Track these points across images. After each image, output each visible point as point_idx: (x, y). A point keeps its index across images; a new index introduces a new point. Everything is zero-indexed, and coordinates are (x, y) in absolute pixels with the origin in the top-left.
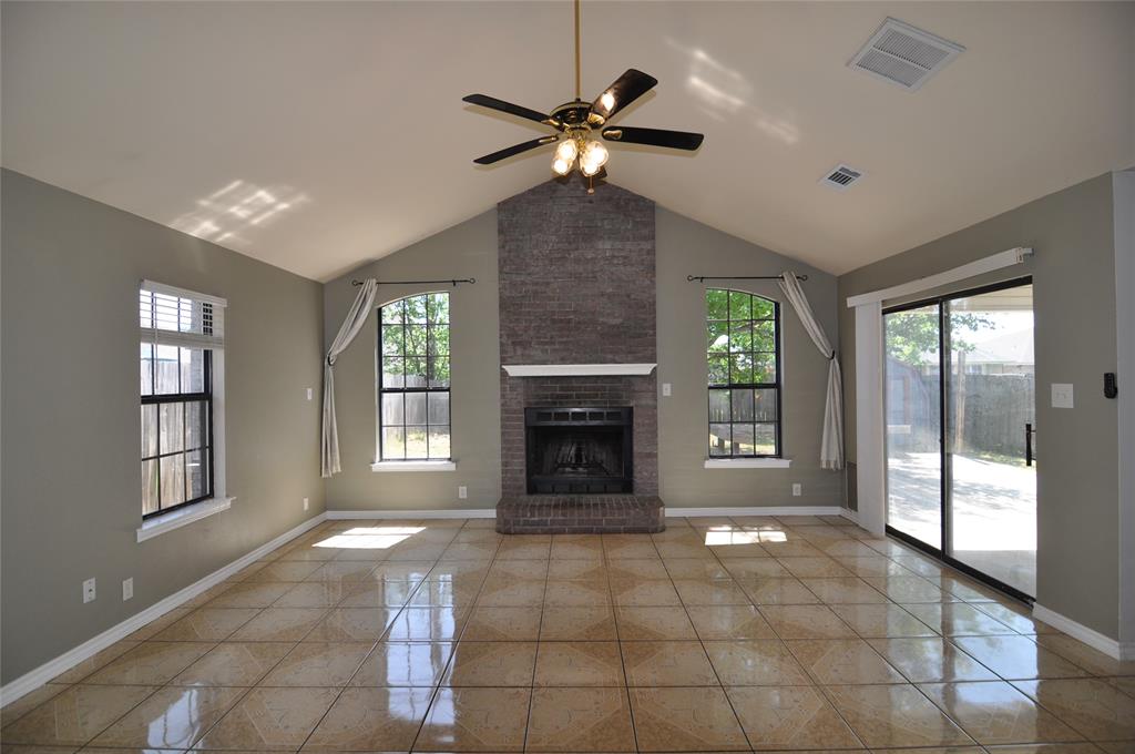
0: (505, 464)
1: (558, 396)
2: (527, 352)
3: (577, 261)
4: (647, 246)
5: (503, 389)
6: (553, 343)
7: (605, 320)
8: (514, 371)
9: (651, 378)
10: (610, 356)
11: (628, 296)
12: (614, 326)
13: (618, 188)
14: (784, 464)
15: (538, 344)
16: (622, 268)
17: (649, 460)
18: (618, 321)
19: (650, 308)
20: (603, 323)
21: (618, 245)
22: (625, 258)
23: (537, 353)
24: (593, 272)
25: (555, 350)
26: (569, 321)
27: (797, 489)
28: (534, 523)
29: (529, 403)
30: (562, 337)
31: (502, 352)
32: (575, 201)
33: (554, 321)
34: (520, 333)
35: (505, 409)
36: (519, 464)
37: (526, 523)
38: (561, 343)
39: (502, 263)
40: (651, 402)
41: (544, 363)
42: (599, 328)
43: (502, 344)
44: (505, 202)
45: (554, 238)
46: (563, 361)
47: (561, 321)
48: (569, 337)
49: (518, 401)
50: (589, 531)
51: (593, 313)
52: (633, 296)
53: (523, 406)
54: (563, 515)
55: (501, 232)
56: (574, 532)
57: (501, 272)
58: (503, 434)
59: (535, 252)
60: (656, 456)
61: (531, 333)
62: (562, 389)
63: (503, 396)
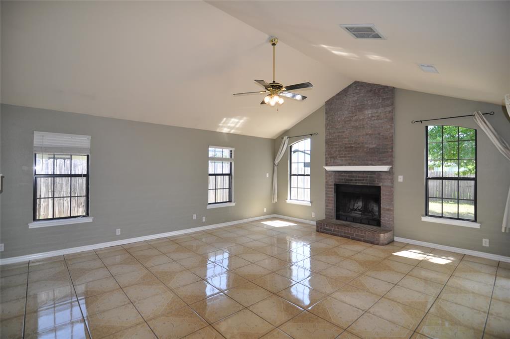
0: (327, 206)
1: (347, 180)
2: (336, 161)
3: (356, 121)
4: (389, 109)
5: (326, 176)
6: (346, 157)
7: (368, 146)
8: (328, 168)
9: (390, 172)
10: (370, 162)
11: (379, 134)
12: (372, 149)
13: (375, 84)
14: (476, 226)
15: (340, 157)
16: (376, 121)
17: (388, 212)
18: (374, 146)
19: (391, 139)
20: (367, 147)
21: (375, 111)
22: (378, 116)
23: (339, 161)
24: (363, 125)
25: (347, 160)
26: (352, 147)
27: (486, 243)
28: (327, 230)
29: (335, 182)
30: (349, 154)
31: (326, 161)
32: (355, 95)
33: (346, 148)
34: (333, 153)
35: (327, 184)
36: (332, 206)
37: (325, 229)
38: (348, 157)
39: (327, 125)
40: (390, 184)
41: (342, 165)
42: (365, 150)
43: (326, 158)
44: (328, 101)
45: (346, 112)
46: (350, 164)
47: (349, 147)
48: (352, 153)
51: (363, 143)
52: (381, 134)
53: (333, 183)
55: (326, 113)
57: (326, 129)
58: (326, 193)
59: (339, 119)
60: (392, 211)
61: (337, 153)
62: (349, 176)
63: (326, 178)
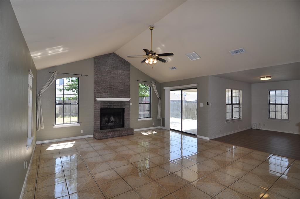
0: (95, 123)
1: (108, 106)
2: (101, 95)
3: (114, 74)
4: (128, 73)
5: (95, 104)
6: (108, 93)
7: (120, 88)
8: (98, 99)
9: (128, 102)
10: (120, 96)
11: (124, 83)
12: (121, 90)
13: (123, 59)
14: (151, 119)
15: (104, 93)
16: (123, 77)
17: (128, 120)
18: (122, 88)
19: (128, 86)
20: (119, 89)
21: (123, 71)
22: (124, 74)
23: (104, 95)
24: (117, 77)
25: (108, 95)
26: (111, 88)
27: (153, 124)
29: (102, 107)
30: (110, 91)
31: (95, 94)
32: (114, 60)
33: (108, 88)
34: (100, 90)
35: (95, 109)
36: (99, 122)
38: (110, 93)
39: (95, 72)
40: (128, 107)
41: (105, 97)
42: (118, 90)
43: (95, 92)
44: (97, 57)
45: (108, 67)
46: (110, 97)
47: (109, 88)
48: (111, 91)
49: (99, 107)
50: (120, 136)
51: (117, 86)
52: (125, 83)
53: (100, 108)
54: (114, 133)
55: (95, 64)
56: (116, 137)
57: (95, 74)
58: (95, 115)
59: (104, 70)
60: (129, 118)
61: (102, 90)
62: (109, 104)
63: (95, 106)
